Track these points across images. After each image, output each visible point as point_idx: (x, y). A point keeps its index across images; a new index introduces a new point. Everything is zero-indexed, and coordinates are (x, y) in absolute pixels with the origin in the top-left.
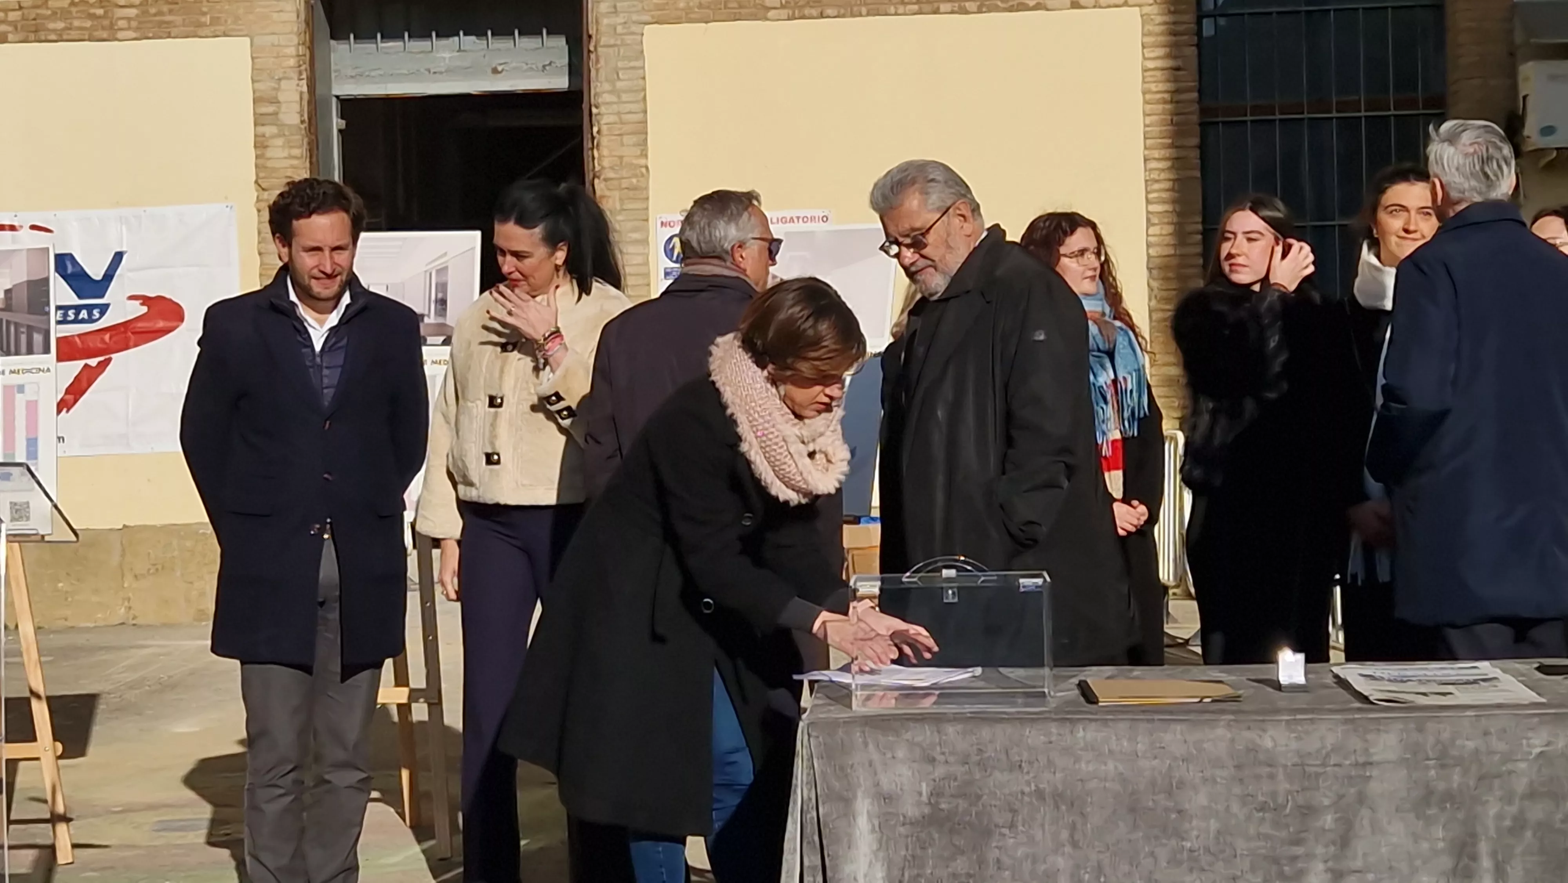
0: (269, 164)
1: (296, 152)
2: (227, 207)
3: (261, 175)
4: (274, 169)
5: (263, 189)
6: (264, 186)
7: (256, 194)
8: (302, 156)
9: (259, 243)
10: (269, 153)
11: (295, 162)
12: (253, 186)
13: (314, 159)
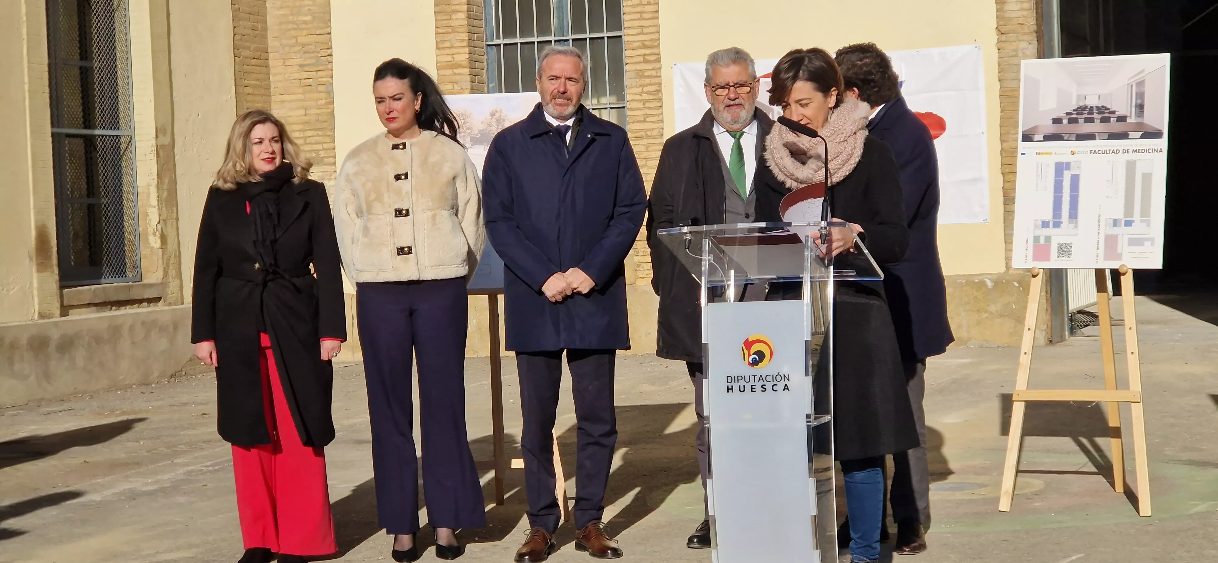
0: (1007, 15)
1: (1026, 5)
2: (976, 47)
3: (1001, 23)
4: (1010, 19)
5: (1002, 34)
6: (1003, 31)
7: (997, 37)
8: (1031, 9)
9: (999, 72)
10: (1007, 7)
11: (1025, 13)
12: (994, 31)
13: (1040, 10)
